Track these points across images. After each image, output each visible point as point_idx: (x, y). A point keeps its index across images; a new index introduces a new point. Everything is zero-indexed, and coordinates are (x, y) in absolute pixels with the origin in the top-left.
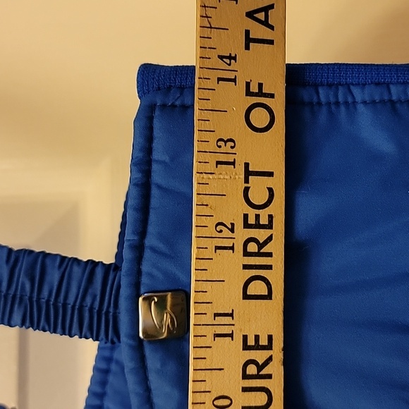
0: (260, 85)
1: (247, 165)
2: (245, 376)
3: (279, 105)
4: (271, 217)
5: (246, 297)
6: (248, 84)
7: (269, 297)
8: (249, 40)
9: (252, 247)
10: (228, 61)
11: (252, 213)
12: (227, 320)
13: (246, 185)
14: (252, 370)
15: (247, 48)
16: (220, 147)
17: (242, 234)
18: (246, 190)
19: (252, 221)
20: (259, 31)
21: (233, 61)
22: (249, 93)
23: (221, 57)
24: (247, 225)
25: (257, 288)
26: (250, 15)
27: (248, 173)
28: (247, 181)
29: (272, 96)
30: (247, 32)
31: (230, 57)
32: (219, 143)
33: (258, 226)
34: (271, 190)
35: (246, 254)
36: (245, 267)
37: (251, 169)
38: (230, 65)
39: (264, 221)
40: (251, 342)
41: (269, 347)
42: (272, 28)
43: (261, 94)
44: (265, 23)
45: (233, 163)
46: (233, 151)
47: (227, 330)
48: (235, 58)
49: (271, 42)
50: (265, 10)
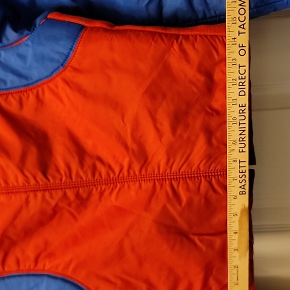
0: (242, 44)
2: (240, 113)
3: (247, 49)
4: (245, 77)
5: (239, 95)
6: (239, 45)
7: (245, 95)
8: (239, 33)
9: (241, 84)
11: (241, 76)
12: (235, 101)
13: (239, 69)
14: (241, 112)
15: (239, 35)
17: (238, 81)
18: (239, 71)
19: (241, 78)
20: (242, 30)
22: (239, 47)
23: (232, 39)
24: (239, 79)
25: (242, 93)
26: (240, 27)
27: (240, 66)
29: (245, 47)
30: (239, 31)
31: (235, 38)
32: (232, 60)
33: (242, 79)
34: (245, 70)
35: (239, 85)
36: (239, 89)
38: (235, 40)
39: (243, 77)
40: (241, 105)
41: (245, 106)
42: (245, 29)
43: (242, 46)
44: (243, 28)
45: (236, 64)
46: (236, 61)
47: (235, 103)
49: (245, 33)
50: (243, 25)
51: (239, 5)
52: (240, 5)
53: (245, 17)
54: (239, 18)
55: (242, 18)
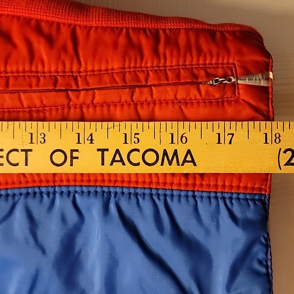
0: (77, 158)
1: (31, 150)
3: (66, 169)
6: (77, 151)
8: (103, 151)
10: (90, 139)
11: (4, 154)
13: (20, 151)
15: (98, 150)
16: (41, 135)
18: (17, 150)
20: (109, 156)
21: (90, 142)
22: (72, 151)
23: (91, 135)
26: (117, 151)
27: (26, 151)
28: (22, 150)
29: (72, 165)
30: (107, 150)
31: (92, 140)
32: (43, 135)
34: (17, 165)
37: (29, 152)
38: (88, 140)
42: (111, 164)
43: (72, 158)
44: (113, 161)
45: (32, 143)
46: (39, 142)
48: (91, 143)
49: (103, 164)
50: (122, 160)
51: (165, 150)
52: (165, 153)
53: (138, 164)
54: (138, 150)
55: (136, 157)
